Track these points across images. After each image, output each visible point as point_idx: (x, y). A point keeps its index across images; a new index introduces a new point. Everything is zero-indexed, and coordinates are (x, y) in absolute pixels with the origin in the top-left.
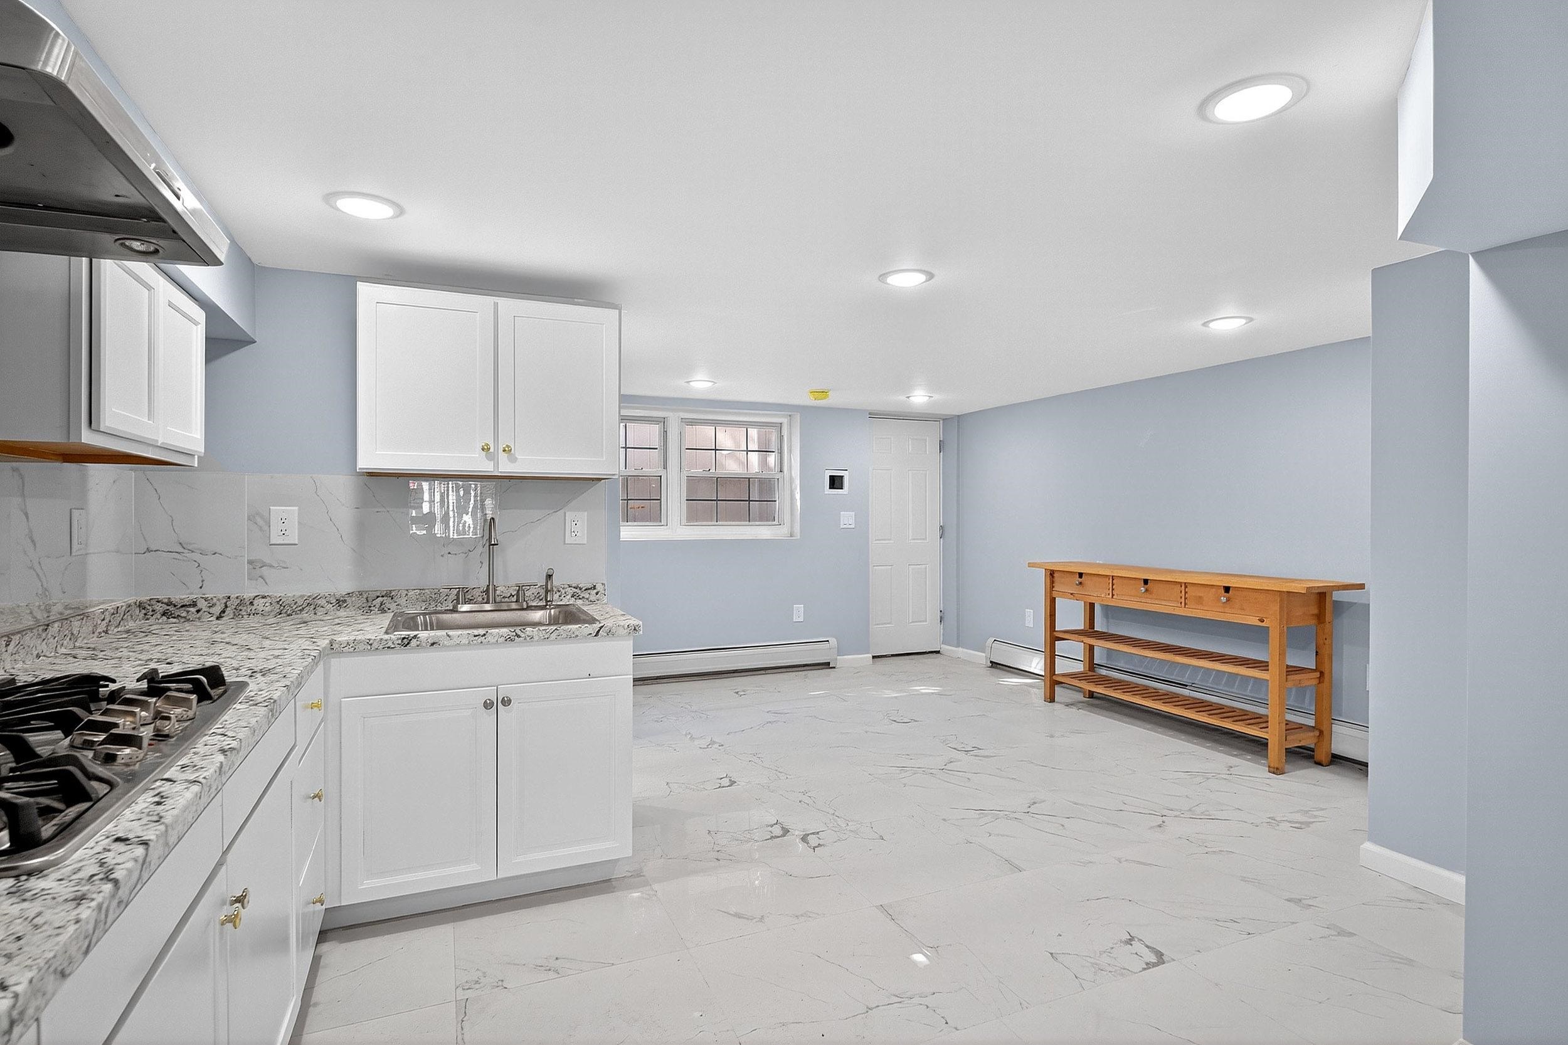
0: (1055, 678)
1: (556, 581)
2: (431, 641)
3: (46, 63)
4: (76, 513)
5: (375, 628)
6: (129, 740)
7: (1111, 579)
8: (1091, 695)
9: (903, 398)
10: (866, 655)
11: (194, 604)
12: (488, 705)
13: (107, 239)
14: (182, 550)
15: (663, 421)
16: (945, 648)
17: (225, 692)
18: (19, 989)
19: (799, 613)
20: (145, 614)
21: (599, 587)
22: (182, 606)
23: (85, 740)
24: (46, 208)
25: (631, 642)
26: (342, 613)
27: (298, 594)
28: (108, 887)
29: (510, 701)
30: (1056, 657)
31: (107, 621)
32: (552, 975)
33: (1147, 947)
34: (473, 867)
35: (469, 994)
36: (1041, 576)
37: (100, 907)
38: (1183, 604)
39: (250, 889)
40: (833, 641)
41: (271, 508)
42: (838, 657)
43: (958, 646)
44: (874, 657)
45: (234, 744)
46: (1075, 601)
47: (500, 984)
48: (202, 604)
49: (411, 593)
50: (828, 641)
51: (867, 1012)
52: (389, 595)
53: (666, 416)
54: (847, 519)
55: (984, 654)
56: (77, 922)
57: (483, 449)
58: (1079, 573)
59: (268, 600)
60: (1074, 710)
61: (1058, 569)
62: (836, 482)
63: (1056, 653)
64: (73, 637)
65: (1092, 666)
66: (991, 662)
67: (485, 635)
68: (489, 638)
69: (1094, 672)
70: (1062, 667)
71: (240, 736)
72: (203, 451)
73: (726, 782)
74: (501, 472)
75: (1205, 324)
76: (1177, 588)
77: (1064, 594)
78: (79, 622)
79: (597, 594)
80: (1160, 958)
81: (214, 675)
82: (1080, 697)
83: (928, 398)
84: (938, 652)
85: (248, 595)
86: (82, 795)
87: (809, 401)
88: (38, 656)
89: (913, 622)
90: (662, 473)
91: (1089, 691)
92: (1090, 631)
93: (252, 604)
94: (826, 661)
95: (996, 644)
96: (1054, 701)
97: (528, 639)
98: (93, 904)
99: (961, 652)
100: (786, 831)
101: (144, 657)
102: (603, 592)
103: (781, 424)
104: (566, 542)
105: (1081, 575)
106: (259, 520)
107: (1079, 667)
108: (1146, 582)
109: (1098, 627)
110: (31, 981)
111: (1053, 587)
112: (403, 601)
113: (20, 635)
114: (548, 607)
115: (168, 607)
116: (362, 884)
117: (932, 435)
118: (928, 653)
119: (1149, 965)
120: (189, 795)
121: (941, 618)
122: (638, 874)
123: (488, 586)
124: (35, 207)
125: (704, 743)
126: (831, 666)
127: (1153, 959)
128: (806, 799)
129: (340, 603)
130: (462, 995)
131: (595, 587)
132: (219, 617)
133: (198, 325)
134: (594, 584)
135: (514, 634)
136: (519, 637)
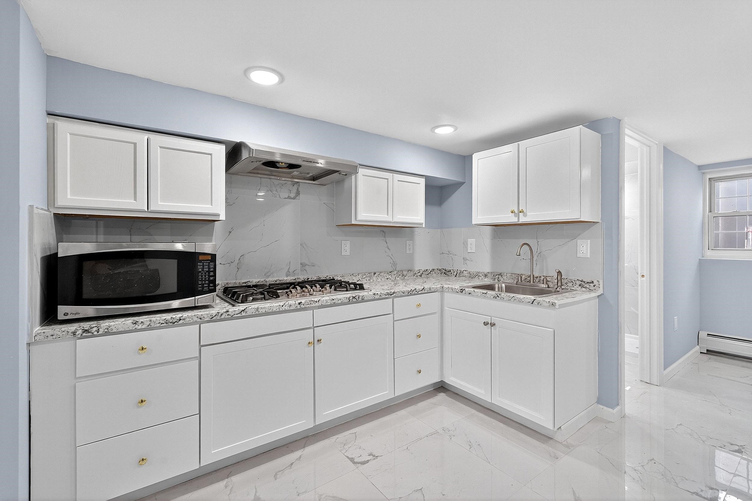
11: (451, 271)
14: (449, 253)
21: (595, 282)
27: (476, 271)
29: (495, 324)
32: (468, 447)
34: (482, 392)
35: (441, 432)
41: (468, 239)
47: (452, 436)
52: (500, 274)
57: (512, 212)
59: (467, 272)
67: (486, 293)
74: (521, 222)
79: (594, 286)
85: (462, 269)
93: (463, 273)
97: (502, 298)
102: (601, 286)
104: (578, 256)
114: (558, 289)
116: (451, 377)
129: (486, 276)
130: (440, 430)
131: (593, 282)
132: (456, 276)
133: (419, 184)
134: (593, 281)
135: (497, 295)
136: (498, 297)
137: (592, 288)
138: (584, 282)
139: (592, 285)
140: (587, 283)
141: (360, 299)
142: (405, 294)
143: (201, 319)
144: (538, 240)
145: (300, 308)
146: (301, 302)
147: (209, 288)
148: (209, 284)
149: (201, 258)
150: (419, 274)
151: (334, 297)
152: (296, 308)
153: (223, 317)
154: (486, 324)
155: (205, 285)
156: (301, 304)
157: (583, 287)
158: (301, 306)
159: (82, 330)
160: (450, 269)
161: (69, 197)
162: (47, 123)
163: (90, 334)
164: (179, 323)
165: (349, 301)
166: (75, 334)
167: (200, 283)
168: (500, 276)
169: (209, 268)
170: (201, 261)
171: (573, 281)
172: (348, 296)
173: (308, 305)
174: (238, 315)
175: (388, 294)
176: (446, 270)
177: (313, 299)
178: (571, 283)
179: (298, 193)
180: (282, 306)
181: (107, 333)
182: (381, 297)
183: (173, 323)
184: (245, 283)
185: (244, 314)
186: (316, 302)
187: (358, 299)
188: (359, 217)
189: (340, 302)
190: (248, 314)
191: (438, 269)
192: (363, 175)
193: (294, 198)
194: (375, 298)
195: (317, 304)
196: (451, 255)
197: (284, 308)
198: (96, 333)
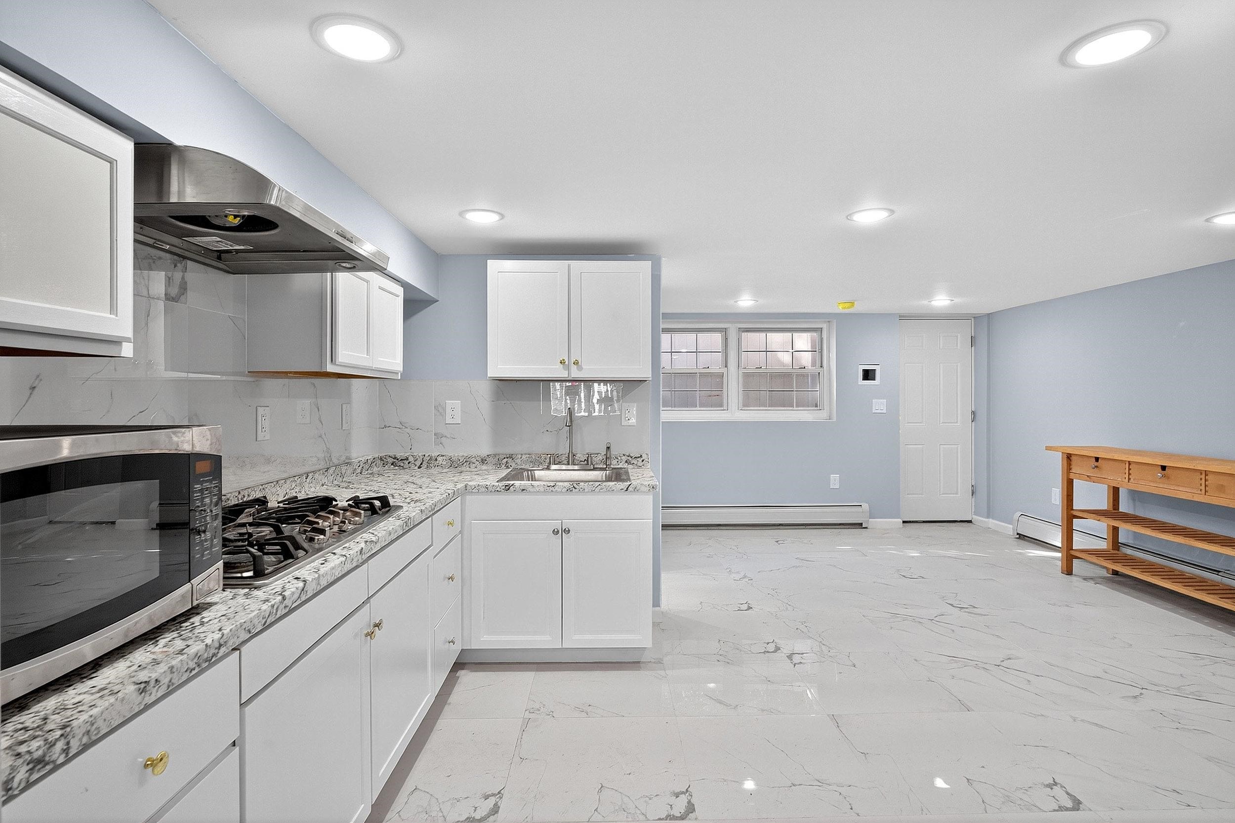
0: (1073, 553)
1: (614, 452)
2: (522, 488)
3: (270, 200)
4: (344, 406)
5: (492, 478)
6: (322, 532)
7: (1127, 465)
8: (1115, 573)
9: (925, 302)
10: (896, 520)
11: (407, 459)
12: (555, 532)
13: (331, 263)
14: (402, 427)
15: (724, 331)
16: (975, 518)
17: (390, 510)
18: (225, 632)
19: (835, 480)
20: (384, 464)
21: (644, 456)
22: (402, 460)
23: (305, 529)
24: (304, 251)
25: (651, 497)
26: (484, 467)
27: (461, 454)
28: (280, 598)
29: (569, 531)
30: (1074, 531)
31: (361, 467)
32: (583, 714)
33: (1068, 794)
34: (547, 638)
35: (532, 716)
36: (1057, 460)
37: (273, 606)
38: (1203, 491)
39: (384, 621)
40: (865, 506)
41: (447, 401)
42: (870, 520)
43: (988, 517)
44: (904, 522)
45: (374, 539)
46: (1092, 483)
47: (551, 714)
48: (411, 459)
49: (524, 457)
50: (861, 506)
51: (791, 787)
52: (511, 457)
53: (727, 327)
54: (880, 406)
55: (1011, 526)
56: (260, 610)
57: (561, 362)
58: (1095, 457)
59: (444, 458)
60: (1091, 584)
61: (1074, 453)
62: (868, 375)
63: (1074, 528)
64: (342, 476)
65: (1116, 544)
66: (1018, 534)
67: (553, 486)
68: (556, 488)
69: (1119, 550)
70: (1079, 542)
71: (380, 535)
72: (402, 370)
73: (745, 607)
74: (573, 378)
75: (1207, 220)
76: (1198, 476)
77: (1080, 476)
78: (346, 467)
80: (1077, 805)
81: (384, 501)
82: (1104, 573)
83: (950, 301)
84: (970, 522)
85: (435, 454)
86: (291, 556)
87: (840, 309)
88: (322, 485)
89: (943, 494)
90: (724, 370)
91: (1112, 569)
92: (1113, 512)
93: (436, 460)
94: (860, 522)
95: (1022, 519)
96: (1072, 574)
98: (270, 604)
99: (992, 523)
100: (777, 649)
101: (368, 488)
102: (647, 460)
103: (822, 328)
104: (622, 425)
105: (1097, 459)
106: (440, 408)
107: (1103, 545)
108: (1164, 468)
109: (1122, 509)
110: (231, 630)
111: (1070, 469)
112: (519, 461)
113: (313, 473)
114: (607, 469)
115: (395, 460)
116: (483, 637)
117: (963, 332)
118: (959, 522)
119: (1061, 809)
120: (337, 562)
121: (973, 491)
122: (659, 662)
123: (569, 453)
124: (299, 251)
125: (737, 577)
126: (863, 526)
127: (1069, 804)
128: (802, 627)
129: (483, 461)
130: (527, 715)
131: (641, 457)
132: (419, 467)
133: (398, 297)
134: (641, 454)
135: (572, 486)
136: (575, 488)
137: (640, 464)
140: (635, 458)
149: (198, 465)
156: (362, 553)
157: (630, 463)
159: (28, 764)
160: (407, 455)
163: (48, 768)
164: (220, 655)
166: (11, 789)
168: (510, 460)
171: (618, 457)
174: (297, 603)
176: (395, 458)
178: (616, 459)
185: (304, 598)
186: (376, 543)
188: (339, 358)
190: (309, 595)
191: (380, 457)
196: (408, 430)
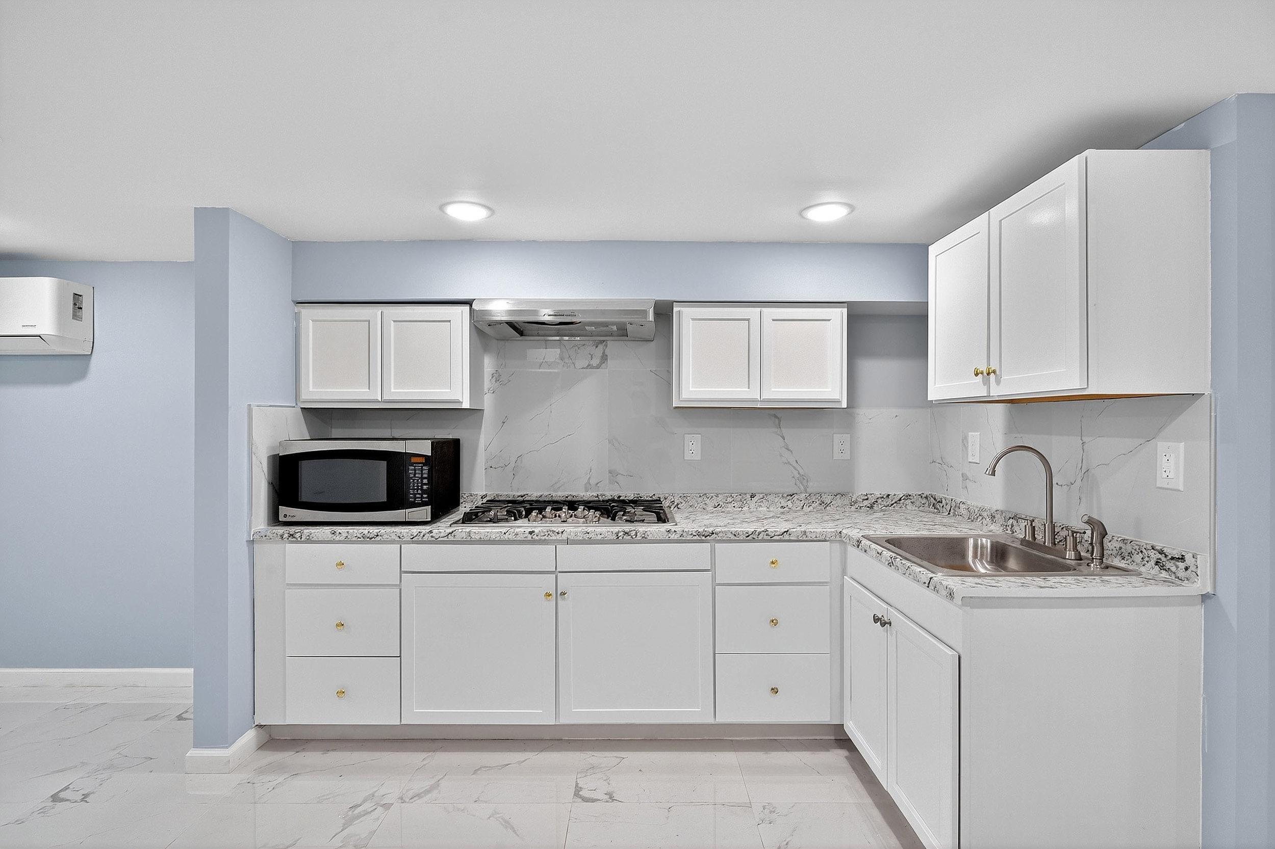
21: (1189, 560)
29: (889, 624)
41: (969, 433)
74: (992, 397)
79: (1186, 569)
97: (897, 568)
104: (1158, 483)
106: (965, 442)
131: (1182, 559)
133: (829, 320)
134: (1183, 554)
135: (891, 561)
136: (893, 564)
137: (1181, 574)
138: (1166, 556)
139: (1181, 565)
140: (1172, 558)
141: (639, 538)
142: (735, 538)
143: (399, 537)
144: (1085, 439)
145: (532, 540)
146: (533, 532)
147: (421, 500)
148: (422, 495)
149: (414, 460)
150: (866, 503)
151: (590, 529)
152: (525, 539)
153: (425, 538)
154: (876, 619)
155: (418, 496)
156: (533, 534)
157: (1163, 568)
158: (534, 537)
159: (288, 534)
160: (942, 496)
161: (311, 389)
162: (296, 313)
163: (295, 539)
164: (375, 539)
165: (618, 538)
166: (283, 538)
167: (411, 492)
169: (422, 474)
170: (412, 464)
171: (1144, 551)
172: (616, 529)
173: (544, 537)
174: (445, 539)
175: (699, 534)
176: (935, 499)
177: (553, 529)
178: (1140, 554)
179: (604, 358)
180: (505, 534)
181: (309, 541)
182: (683, 538)
183: (370, 539)
184: (522, 497)
185: (451, 538)
186: (558, 533)
187: (634, 537)
188: (684, 395)
189: (599, 537)
190: (458, 538)
191: (924, 496)
192: (693, 319)
193: (598, 367)
194: (669, 537)
195: (559, 537)
196: (945, 467)
197: (506, 536)
198: (299, 539)
